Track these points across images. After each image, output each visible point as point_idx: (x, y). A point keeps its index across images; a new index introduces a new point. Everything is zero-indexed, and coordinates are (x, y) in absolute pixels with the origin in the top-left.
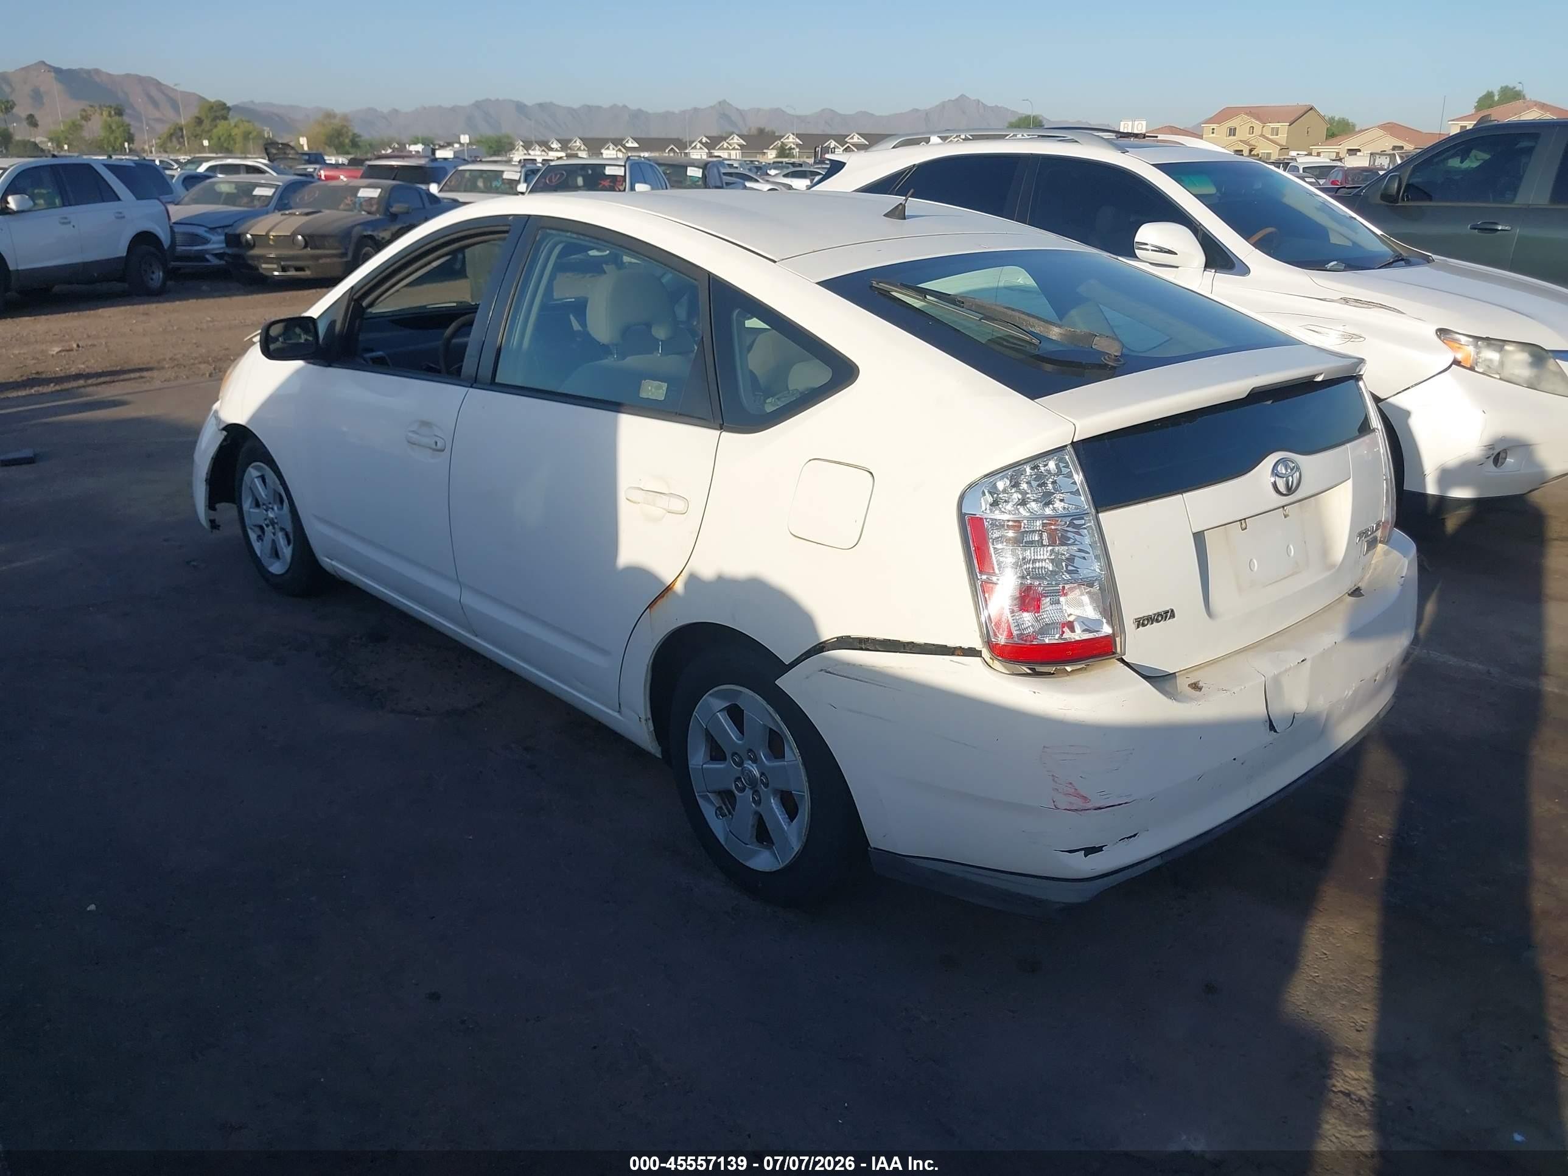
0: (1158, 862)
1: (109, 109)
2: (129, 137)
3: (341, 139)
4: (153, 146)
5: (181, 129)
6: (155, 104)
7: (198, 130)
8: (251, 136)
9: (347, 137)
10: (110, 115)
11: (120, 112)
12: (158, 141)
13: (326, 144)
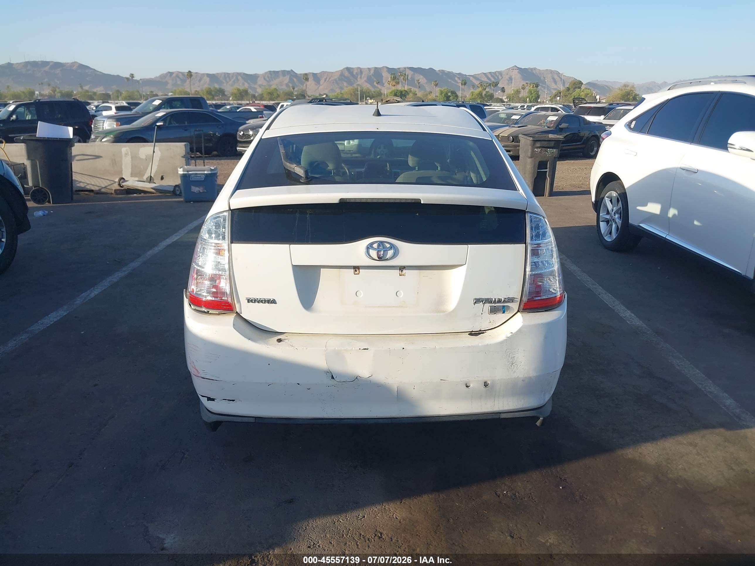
0: (252, 420)
1: (533, 84)
2: (538, 96)
3: (629, 97)
4: (547, 100)
5: (560, 93)
6: (555, 82)
7: (567, 93)
8: (588, 96)
9: (632, 96)
10: (533, 87)
11: (537, 86)
12: (550, 98)
13: (621, 99)
